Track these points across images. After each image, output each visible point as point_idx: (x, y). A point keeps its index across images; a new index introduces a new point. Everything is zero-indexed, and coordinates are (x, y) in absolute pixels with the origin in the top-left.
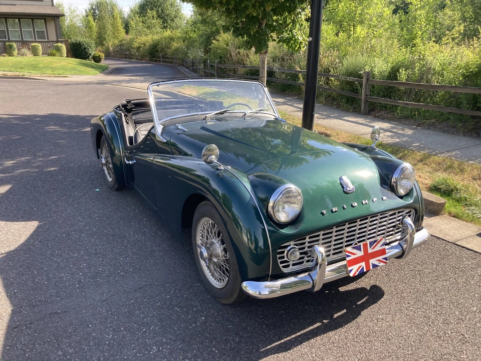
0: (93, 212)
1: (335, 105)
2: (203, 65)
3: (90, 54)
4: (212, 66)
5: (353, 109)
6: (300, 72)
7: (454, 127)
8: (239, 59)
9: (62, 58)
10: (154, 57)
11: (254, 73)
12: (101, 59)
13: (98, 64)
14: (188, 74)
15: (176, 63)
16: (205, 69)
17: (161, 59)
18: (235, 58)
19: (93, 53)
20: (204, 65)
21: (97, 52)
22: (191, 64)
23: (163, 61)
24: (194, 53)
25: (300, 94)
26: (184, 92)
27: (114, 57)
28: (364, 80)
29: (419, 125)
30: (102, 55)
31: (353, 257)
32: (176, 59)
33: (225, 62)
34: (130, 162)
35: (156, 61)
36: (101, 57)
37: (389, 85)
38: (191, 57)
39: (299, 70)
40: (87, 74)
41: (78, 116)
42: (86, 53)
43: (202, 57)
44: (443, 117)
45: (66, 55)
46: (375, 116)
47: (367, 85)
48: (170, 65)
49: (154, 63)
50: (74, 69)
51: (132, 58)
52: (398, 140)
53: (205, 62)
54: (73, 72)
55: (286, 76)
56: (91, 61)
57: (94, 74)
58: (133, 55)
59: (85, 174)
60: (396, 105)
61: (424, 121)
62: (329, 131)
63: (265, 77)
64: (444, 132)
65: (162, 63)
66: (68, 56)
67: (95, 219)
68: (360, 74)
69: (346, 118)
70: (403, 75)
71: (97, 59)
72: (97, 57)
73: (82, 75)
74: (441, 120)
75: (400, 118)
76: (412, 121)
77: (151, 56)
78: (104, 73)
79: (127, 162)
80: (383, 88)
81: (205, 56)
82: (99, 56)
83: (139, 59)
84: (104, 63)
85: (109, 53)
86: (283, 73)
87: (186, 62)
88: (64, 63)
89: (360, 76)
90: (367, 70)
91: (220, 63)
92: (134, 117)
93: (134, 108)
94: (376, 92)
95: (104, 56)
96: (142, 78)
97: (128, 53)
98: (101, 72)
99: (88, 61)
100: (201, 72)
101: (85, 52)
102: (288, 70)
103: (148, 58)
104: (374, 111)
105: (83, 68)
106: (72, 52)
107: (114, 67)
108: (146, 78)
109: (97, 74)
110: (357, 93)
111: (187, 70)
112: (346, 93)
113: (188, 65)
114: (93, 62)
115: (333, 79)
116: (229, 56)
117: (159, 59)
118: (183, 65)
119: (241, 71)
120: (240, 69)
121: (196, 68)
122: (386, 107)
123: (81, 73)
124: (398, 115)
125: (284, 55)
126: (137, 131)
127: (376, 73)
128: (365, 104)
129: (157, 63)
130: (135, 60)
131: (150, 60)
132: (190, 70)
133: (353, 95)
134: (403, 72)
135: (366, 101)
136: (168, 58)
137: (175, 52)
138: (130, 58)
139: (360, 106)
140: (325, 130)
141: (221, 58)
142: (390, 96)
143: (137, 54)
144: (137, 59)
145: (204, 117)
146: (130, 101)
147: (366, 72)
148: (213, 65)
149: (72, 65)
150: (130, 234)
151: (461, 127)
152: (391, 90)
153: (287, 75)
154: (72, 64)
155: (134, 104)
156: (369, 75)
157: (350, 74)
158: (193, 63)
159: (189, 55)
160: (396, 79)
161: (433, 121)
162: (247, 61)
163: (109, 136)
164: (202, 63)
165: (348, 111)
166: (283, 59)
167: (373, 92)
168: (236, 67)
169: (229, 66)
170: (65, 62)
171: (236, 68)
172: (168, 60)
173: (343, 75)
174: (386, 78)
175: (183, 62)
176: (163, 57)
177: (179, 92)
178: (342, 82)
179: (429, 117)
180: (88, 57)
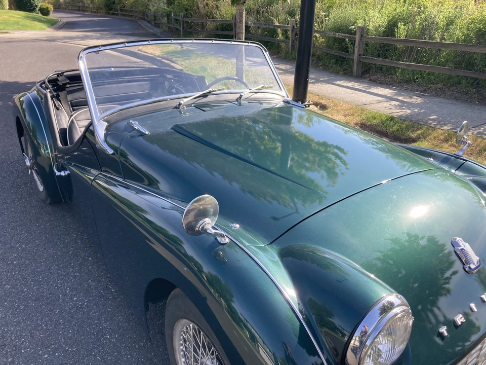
0: (11, 247)
1: (321, 66)
2: (166, 19)
3: (37, 6)
4: (177, 20)
5: (343, 71)
6: (279, 27)
7: (466, 94)
8: (207, 12)
9: (3, 11)
10: (111, 9)
11: (225, 28)
12: (49, 11)
13: (45, 17)
14: (150, 29)
15: (136, 16)
16: (169, 23)
17: (119, 12)
18: (202, 11)
19: (40, 4)
20: (168, 19)
21: (44, 4)
22: (153, 18)
23: (121, 14)
24: (156, 5)
25: (278, 52)
26: (146, 51)
27: (66, 9)
28: (357, 37)
29: (424, 91)
30: (51, 7)
32: (136, 12)
33: (191, 15)
34: (63, 173)
35: (113, 14)
36: (50, 10)
37: (385, 42)
38: (153, 10)
39: (278, 24)
40: (32, 28)
41: (16, 83)
42: (32, 5)
43: (164, 9)
44: (451, 81)
45: (8, 8)
46: (370, 80)
47: (361, 42)
48: (130, 18)
49: (111, 16)
50: (17, 23)
51: (86, 11)
52: (409, 111)
53: (168, 15)
54: (16, 27)
55: (263, 33)
56: (38, 14)
57: (41, 29)
58: (86, 7)
59: (9, 176)
60: (393, 67)
61: (429, 86)
62: (323, 101)
63: (242, 33)
64: (456, 99)
65: (120, 17)
66: (10, 8)
67: (12, 263)
68: (351, 30)
69: (338, 82)
70: (402, 31)
71: (45, 12)
72: (44, 9)
73: (26, 30)
74: (449, 85)
75: (401, 82)
76: (415, 86)
77: (107, 8)
78: (54, 28)
79: (58, 174)
80: (378, 47)
81: (168, 8)
82: (47, 8)
83: (95, 12)
84: (53, 16)
85: (59, 5)
86: (259, 28)
87: (147, 16)
88: (5, 17)
89: (350, 32)
90: (360, 25)
91: (186, 16)
92: (70, 97)
93: (68, 83)
94: (370, 51)
95: (52, 8)
96: (98, 34)
97: (81, 4)
98: (49, 27)
99: (34, 14)
100: (164, 27)
101: (30, 3)
102: (265, 25)
103: (104, 11)
104: (368, 73)
105: (28, 22)
106: (15, 4)
107: (65, 20)
108: (103, 34)
109: (45, 29)
110: (347, 52)
111: (149, 25)
112: (334, 52)
113: (150, 19)
114: (40, 15)
115: (318, 35)
116: (195, 7)
117: (116, 12)
118: (144, 19)
119: (210, 25)
120: (209, 23)
121: (159, 22)
122: (381, 69)
123: (25, 28)
124: (397, 78)
125: (260, 7)
126: (72, 122)
127: (371, 28)
128: (357, 65)
129: (114, 16)
130: (89, 13)
131: (106, 13)
132: (152, 24)
133: (343, 54)
134: (402, 27)
135: (359, 62)
136: (126, 11)
137: (134, 4)
138: (83, 11)
139: (351, 67)
140: (319, 99)
141: (187, 10)
142: (385, 55)
143: (91, 6)
144: (91, 12)
145: (175, 103)
146: (63, 73)
147: (360, 27)
148: (178, 18)
149: (15, 19)
150: (65, 295)
151: (475, 93)
152: (386, 48)
153: (264, 30)
154: (15, 17)
155: (69, 77)
156: (364, 30)
157: (338, 29)
158: (155, 17)
159: (151, 7)
160: (394, 36)
161: (440, 85)
162: (217, 14)
163: (29, 126)
164: (165, 16)
165: (338, 73)
166: (258, 12)
167: (367, 51)
168: (204, 20)
169: (196, 20)
170: (6, 15)
171: (205, 22)
172: (127, 14)
173: (330, 30)
174: (382, 34)
175: (143, 15)
176: (121, 10)
177: (140, 51)
178: (329, 39)
179: (434, 81)
180: (34, 9)
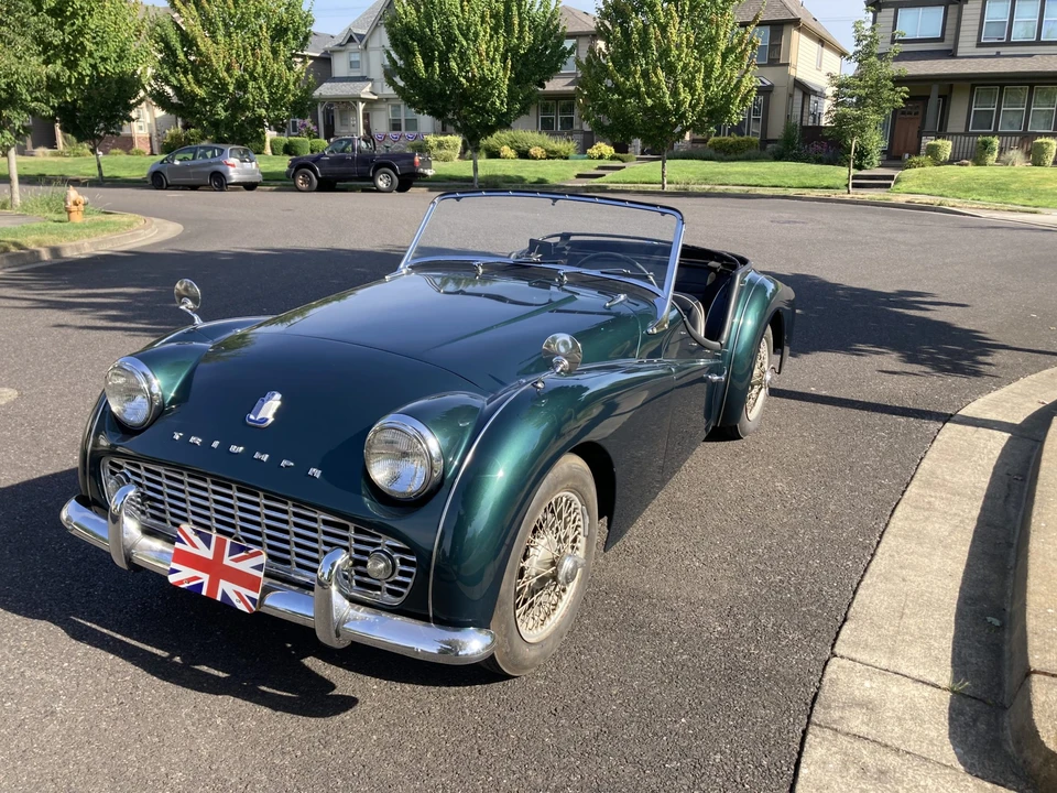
31: (188, 548)
